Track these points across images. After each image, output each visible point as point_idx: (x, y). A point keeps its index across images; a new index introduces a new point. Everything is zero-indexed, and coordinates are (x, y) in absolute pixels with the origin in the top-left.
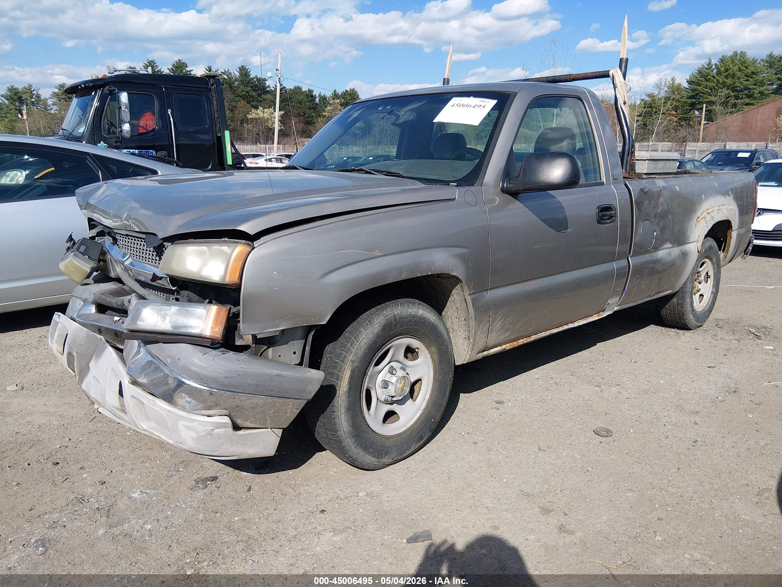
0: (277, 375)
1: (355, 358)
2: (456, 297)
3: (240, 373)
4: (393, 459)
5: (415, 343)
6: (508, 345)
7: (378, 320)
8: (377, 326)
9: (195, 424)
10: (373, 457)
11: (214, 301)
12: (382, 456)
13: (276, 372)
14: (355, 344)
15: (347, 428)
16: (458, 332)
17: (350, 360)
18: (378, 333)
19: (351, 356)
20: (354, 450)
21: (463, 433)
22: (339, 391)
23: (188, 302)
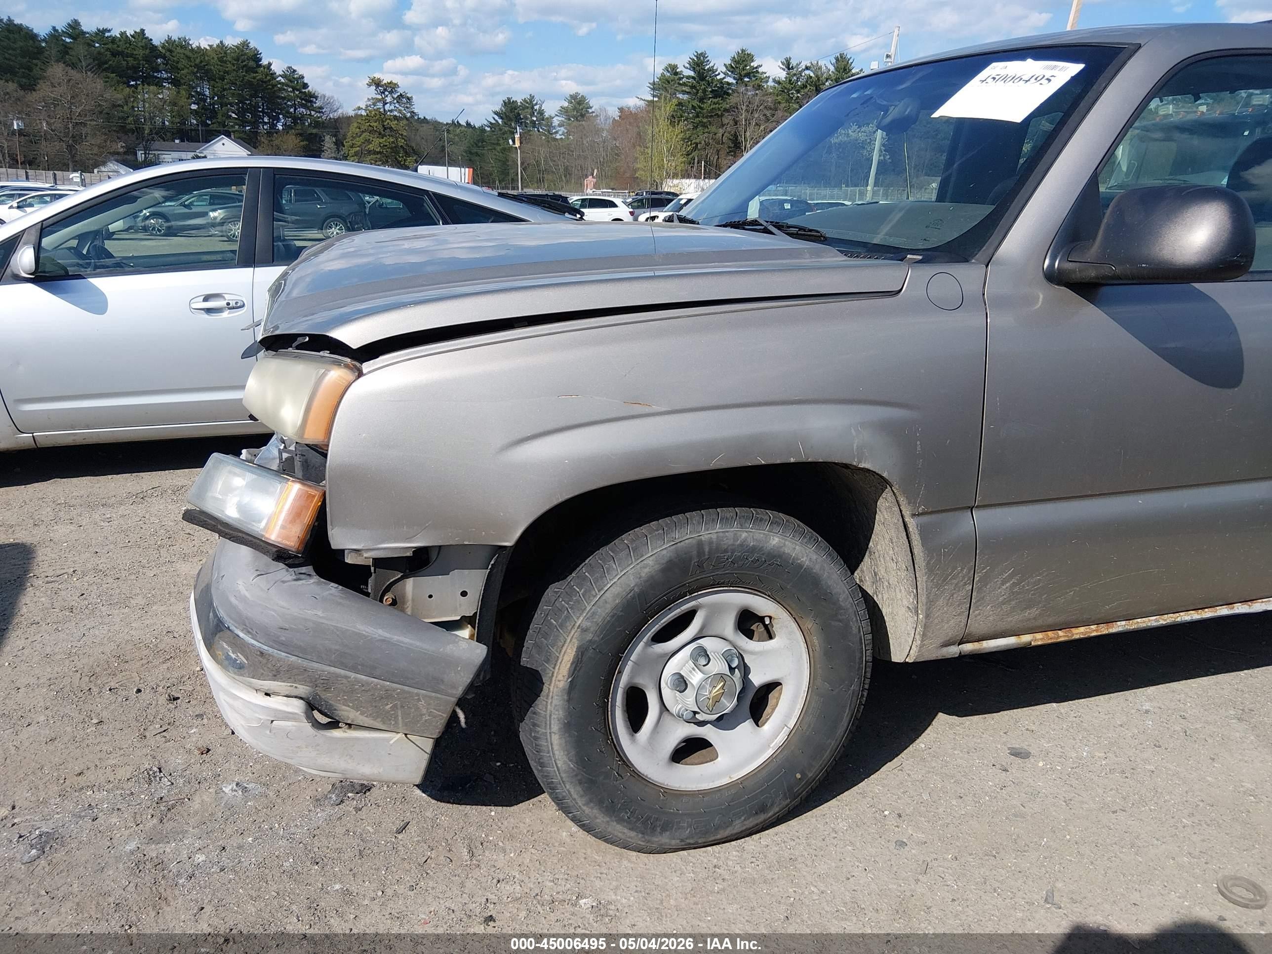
0: (383, 641)
1: (589, 624)
2: (886, 516)
3: (308, 625)
4: (682, 841)
5: (762, 605)
6: (1039, 636)
7: (656, 548)
8: (650, 562)
10: (631, 829)
12: (653, 829)
14: (593, 593)
15: (565, 763)
16: (897, 590)
17: (577, 624)
18: (652, 577)
19: (581, 618)
20: (584, 808)
21: (886, 813)
22: (550, 685)
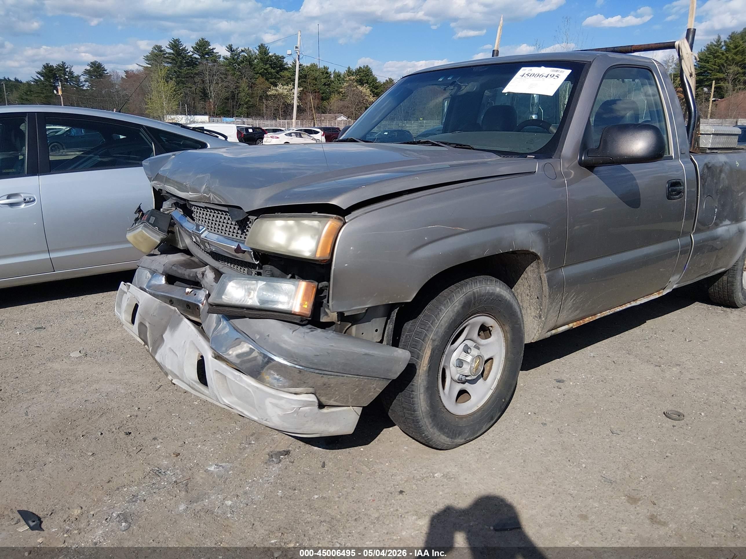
0: (366, 354)
1: (436, 337)
2: (529, 275)
3: (330, 352)
4: (465, 439)
5: (489, 321)
6: (575, 323)
7: (458, 298)
8: (457, 304)
9: (283, 402)
10: (448, 437)
11: (296, 277)
12: (455, 436)
13: (364, 351)
14: (435, 322)
15: (426, 408)
16: (528, 309)
17: (430, 338)
18: (458, 311)
19: (432, 335)
20: (431, 430)
21: (529, 413)
22: (419, 370)
23: (271, 276)
